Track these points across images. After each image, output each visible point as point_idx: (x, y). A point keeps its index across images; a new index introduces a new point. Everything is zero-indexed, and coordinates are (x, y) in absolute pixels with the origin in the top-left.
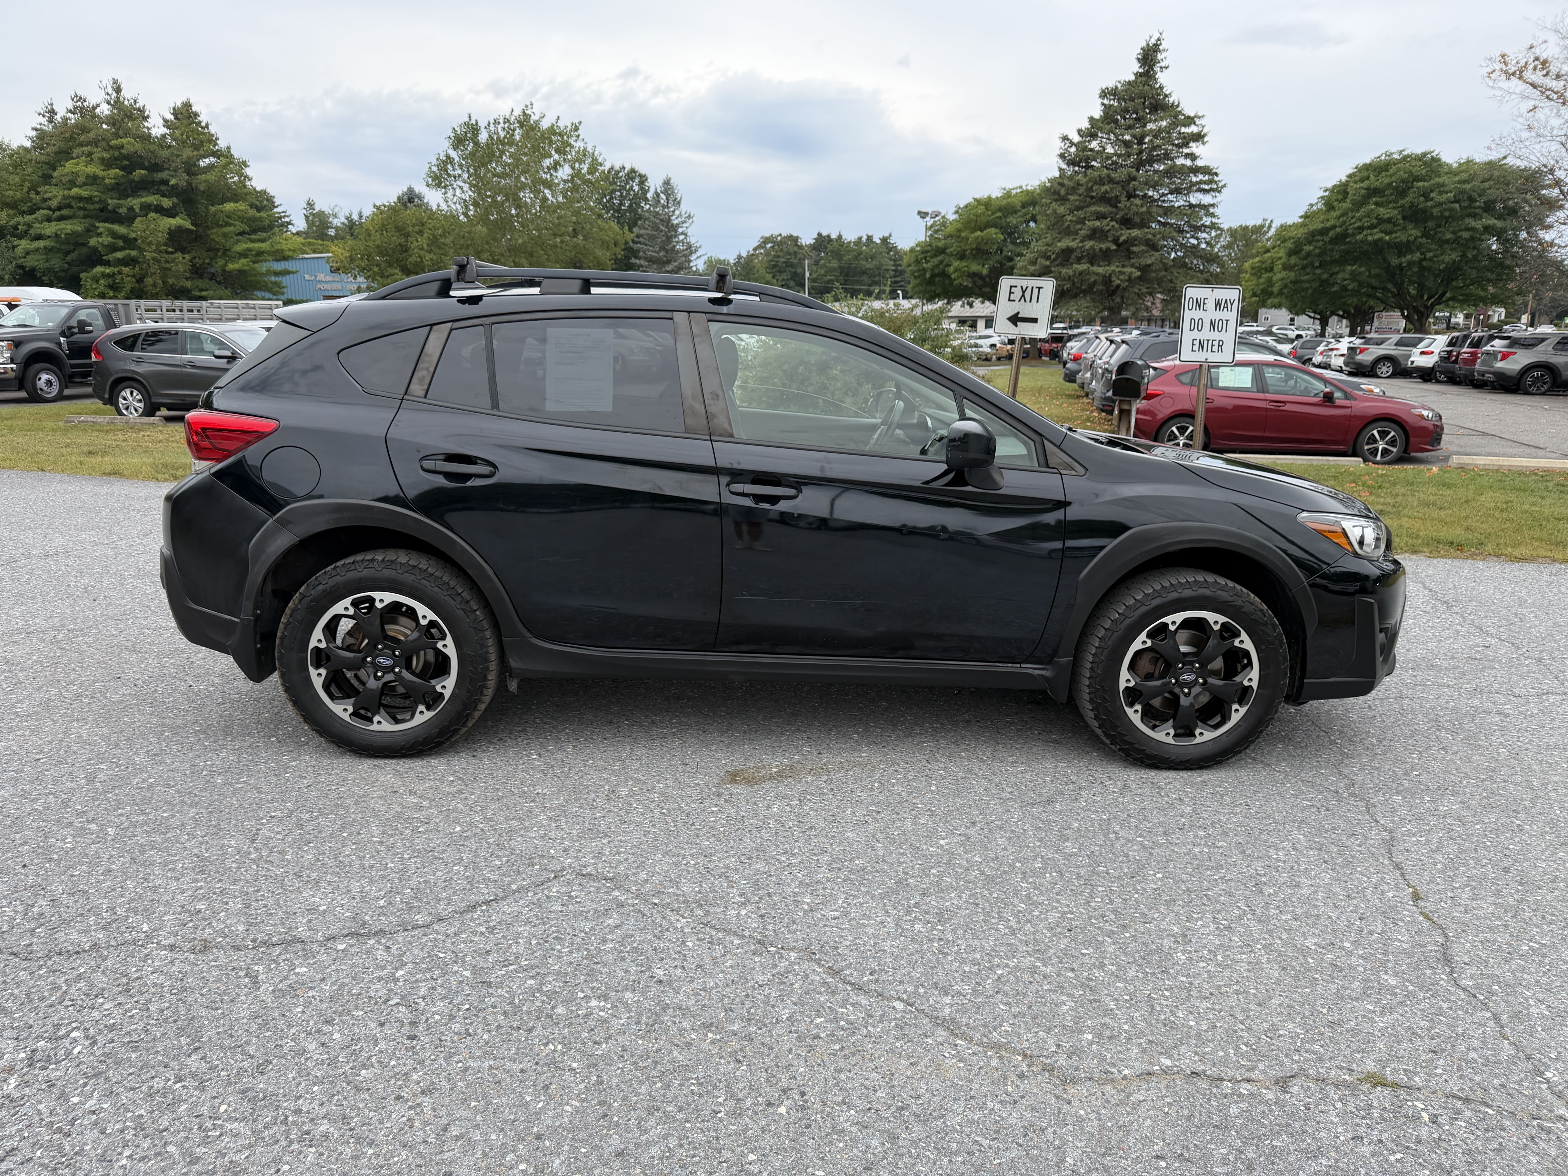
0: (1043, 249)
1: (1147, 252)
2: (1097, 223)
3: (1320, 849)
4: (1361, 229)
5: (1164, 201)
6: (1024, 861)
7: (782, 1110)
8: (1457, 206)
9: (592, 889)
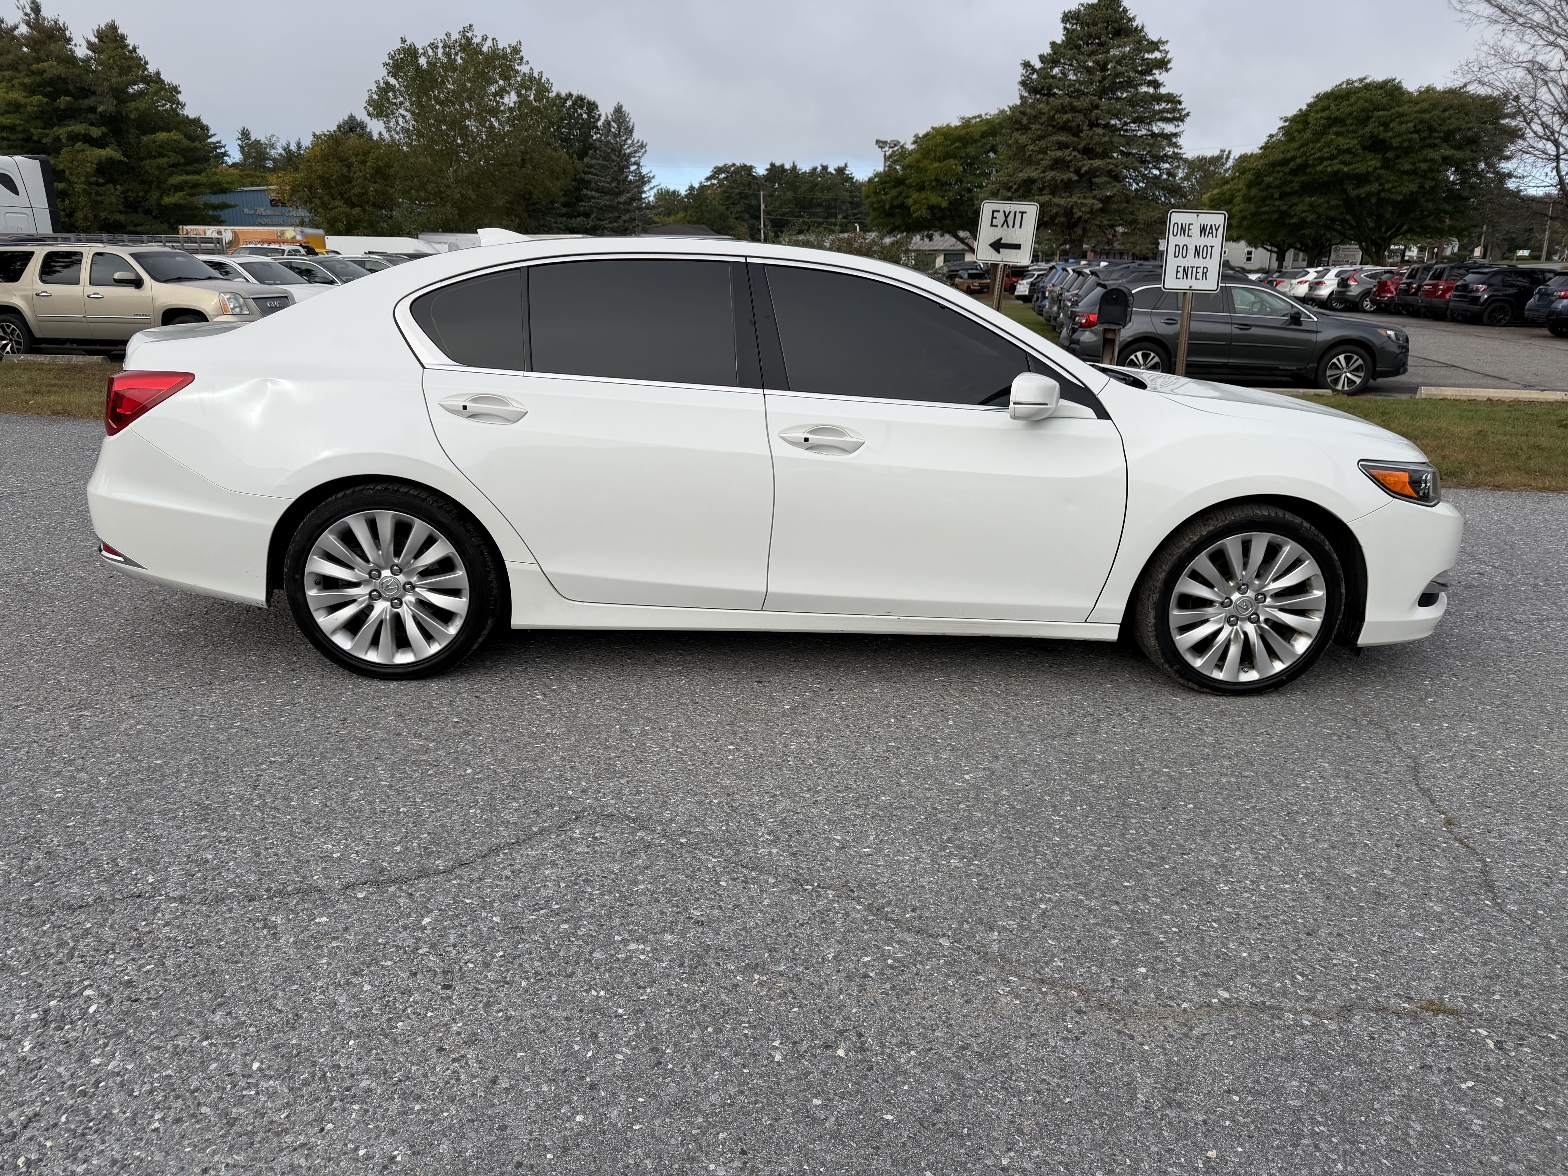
0: (1005, 179)
1: (1109, 183)
2: (1059, 153)
3: (1347, 777)
4: (1321, 160)
5: (1126, 130)
6: (1052, 793)
7: (841, 1052)
8: (1415, 136)
9: (616, 830)
